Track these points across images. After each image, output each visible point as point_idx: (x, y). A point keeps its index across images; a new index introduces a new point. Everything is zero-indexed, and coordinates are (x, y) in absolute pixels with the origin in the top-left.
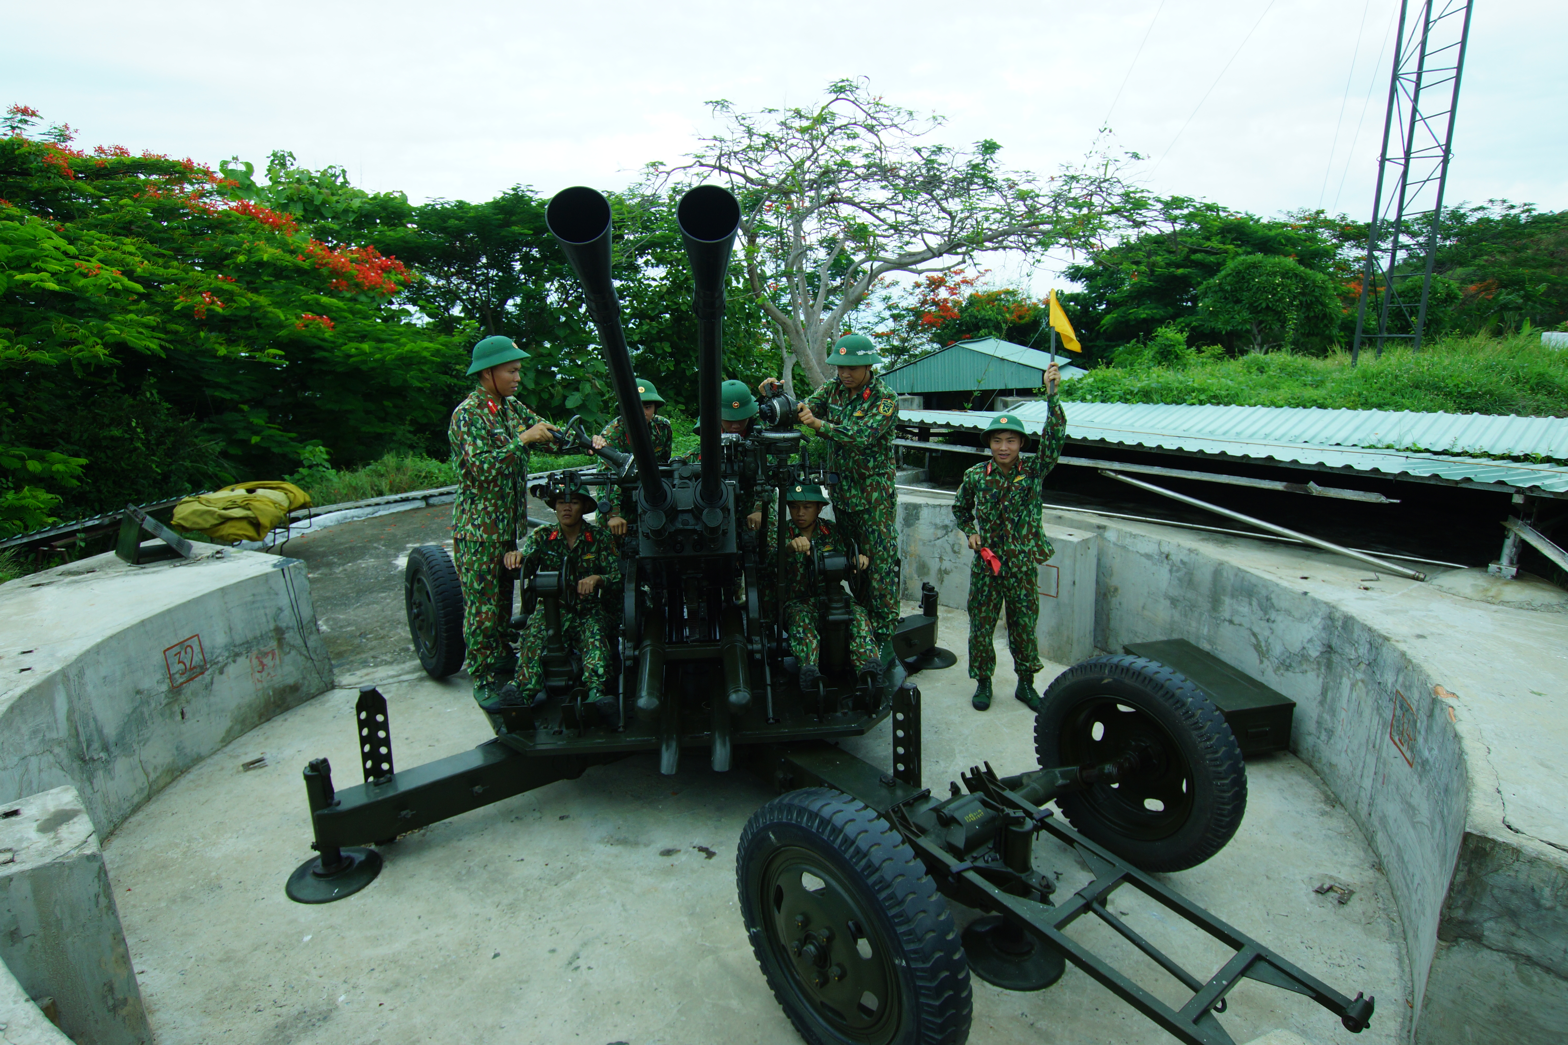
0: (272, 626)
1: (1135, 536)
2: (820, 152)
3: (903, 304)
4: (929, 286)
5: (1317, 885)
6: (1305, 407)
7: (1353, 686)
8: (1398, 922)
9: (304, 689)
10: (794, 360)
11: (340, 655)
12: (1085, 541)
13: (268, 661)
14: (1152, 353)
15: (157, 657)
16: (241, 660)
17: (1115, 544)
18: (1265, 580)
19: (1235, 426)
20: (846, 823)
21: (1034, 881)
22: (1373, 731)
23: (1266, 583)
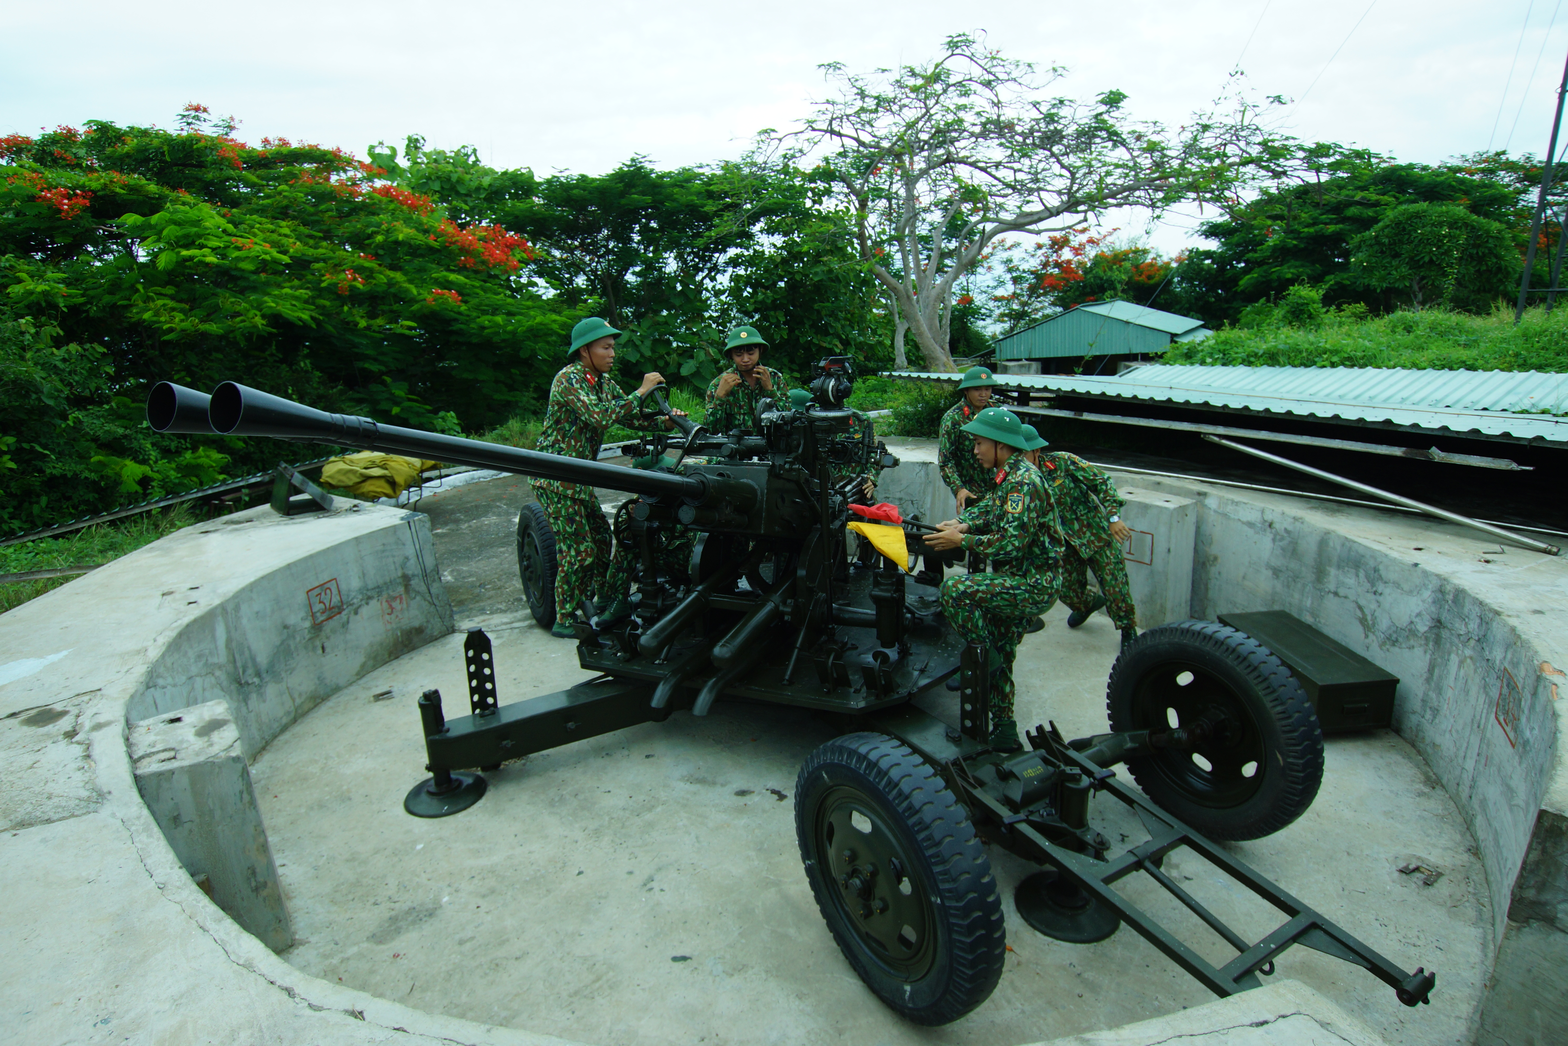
0: (400, 574)
1: (1237, 503)
2: (932, 112)
3: (1024, 266)
4: (1052, 247)
5: (1402, 865)
6: (1451, 369)
7: (1461, 663)
8: (1489, 907)
9: (428, 631)
10: (906, 326)
11: (461, 603)
12: (1183, 508)
13: (396, 604)
14: (1283, 312)
15: (301, 597)
16: (374, 603)
17: (1215, 511)
18: (1373, 551)
19: (1369, 390)
20: (892, 766)
21: (1089, 838)
22: (1479, 710)
23: (1374, 554)
